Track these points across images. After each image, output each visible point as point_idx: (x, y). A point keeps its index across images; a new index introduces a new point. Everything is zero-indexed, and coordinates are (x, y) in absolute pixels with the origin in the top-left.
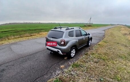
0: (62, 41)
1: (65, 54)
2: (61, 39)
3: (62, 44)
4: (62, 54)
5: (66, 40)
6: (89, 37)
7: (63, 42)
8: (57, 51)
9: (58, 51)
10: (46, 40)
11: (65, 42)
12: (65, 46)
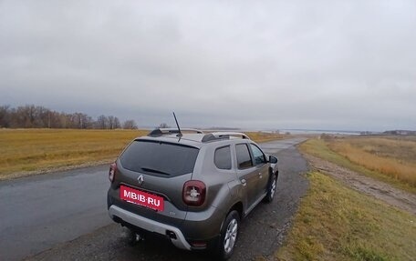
0: (191, 188)
1: (203, 247)
2: (187, 177)
3: (189, 199)
4: (187, 246)
5: (209, 181)
6: (271, 169)
7: (194, 193)
8: (164, 233)
9: (168, 232)
10: (113, 182)
11: (204, 190)
12: (205, 209)
